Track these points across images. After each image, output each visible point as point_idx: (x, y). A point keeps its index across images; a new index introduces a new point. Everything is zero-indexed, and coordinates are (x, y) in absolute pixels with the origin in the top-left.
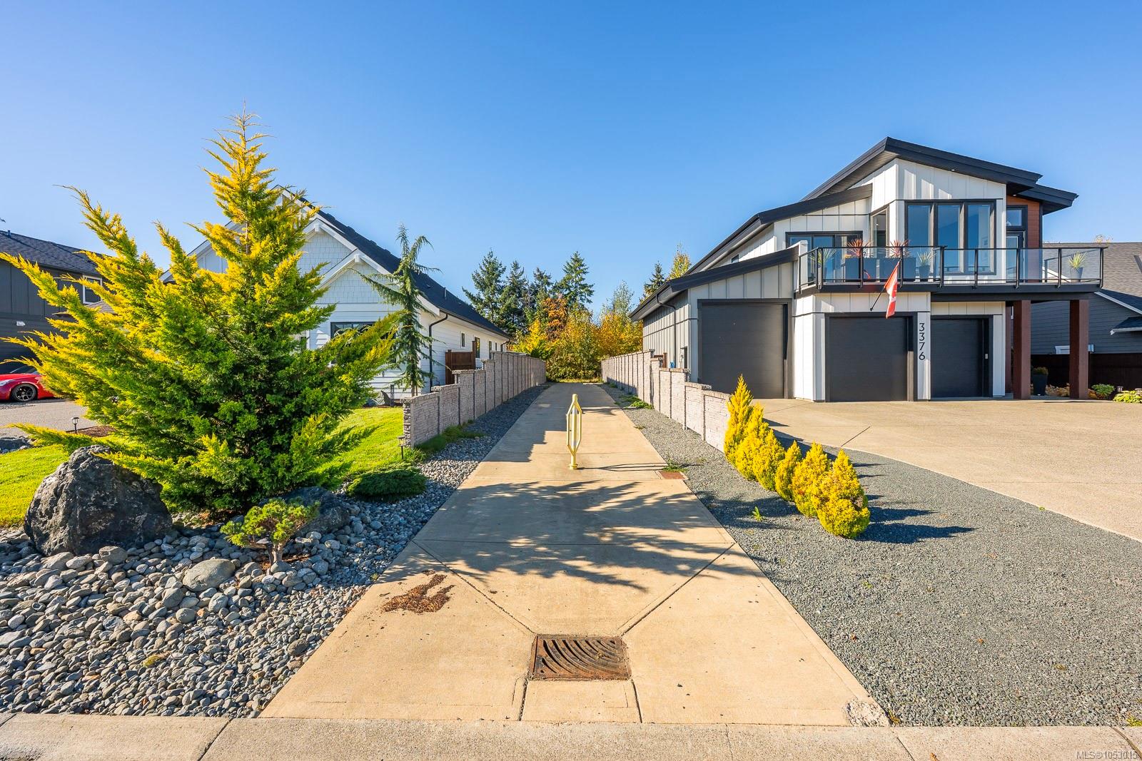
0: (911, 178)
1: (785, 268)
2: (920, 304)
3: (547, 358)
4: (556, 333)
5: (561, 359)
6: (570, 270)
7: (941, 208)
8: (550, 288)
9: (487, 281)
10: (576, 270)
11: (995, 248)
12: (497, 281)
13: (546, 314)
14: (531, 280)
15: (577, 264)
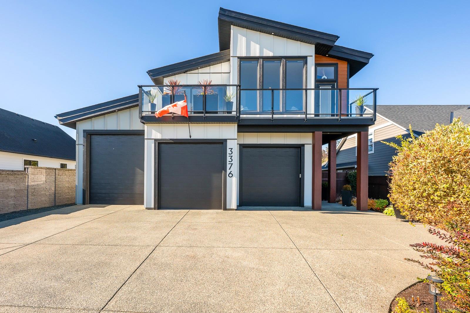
0: (242, 40)
2: (227, 133)
7: (265, 63)
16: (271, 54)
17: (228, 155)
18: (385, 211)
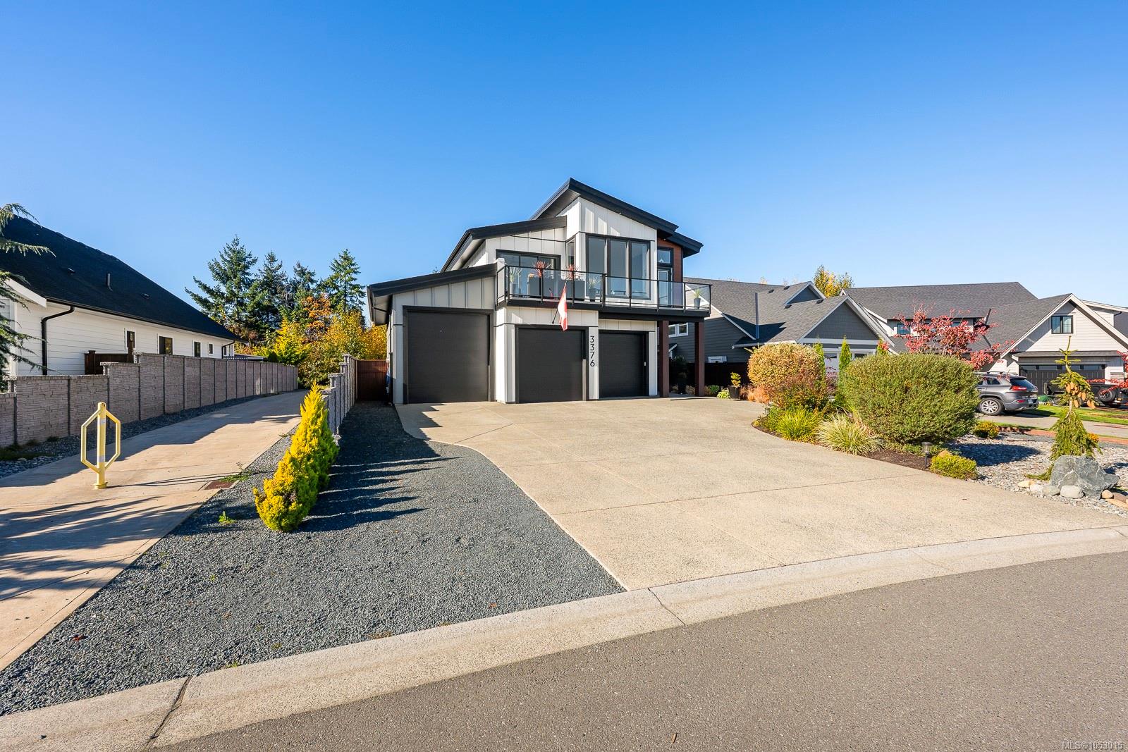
0: (590, 215)
1: (488, 282)
2: (590, 320)
3: (296, 363)
4: (317, 336)
5: (322, 364)
6: (338, 267)
7: (612, 242)
8: (313, 286)
9: (229, 272)
10: (345, 269)
11: (650, 280)
12: (244, 273)
13: (306, 314)
14: (291, 275)
15: (346, 263)
16: (618, 235)
17: (590, 343)
18: (719, 395)
